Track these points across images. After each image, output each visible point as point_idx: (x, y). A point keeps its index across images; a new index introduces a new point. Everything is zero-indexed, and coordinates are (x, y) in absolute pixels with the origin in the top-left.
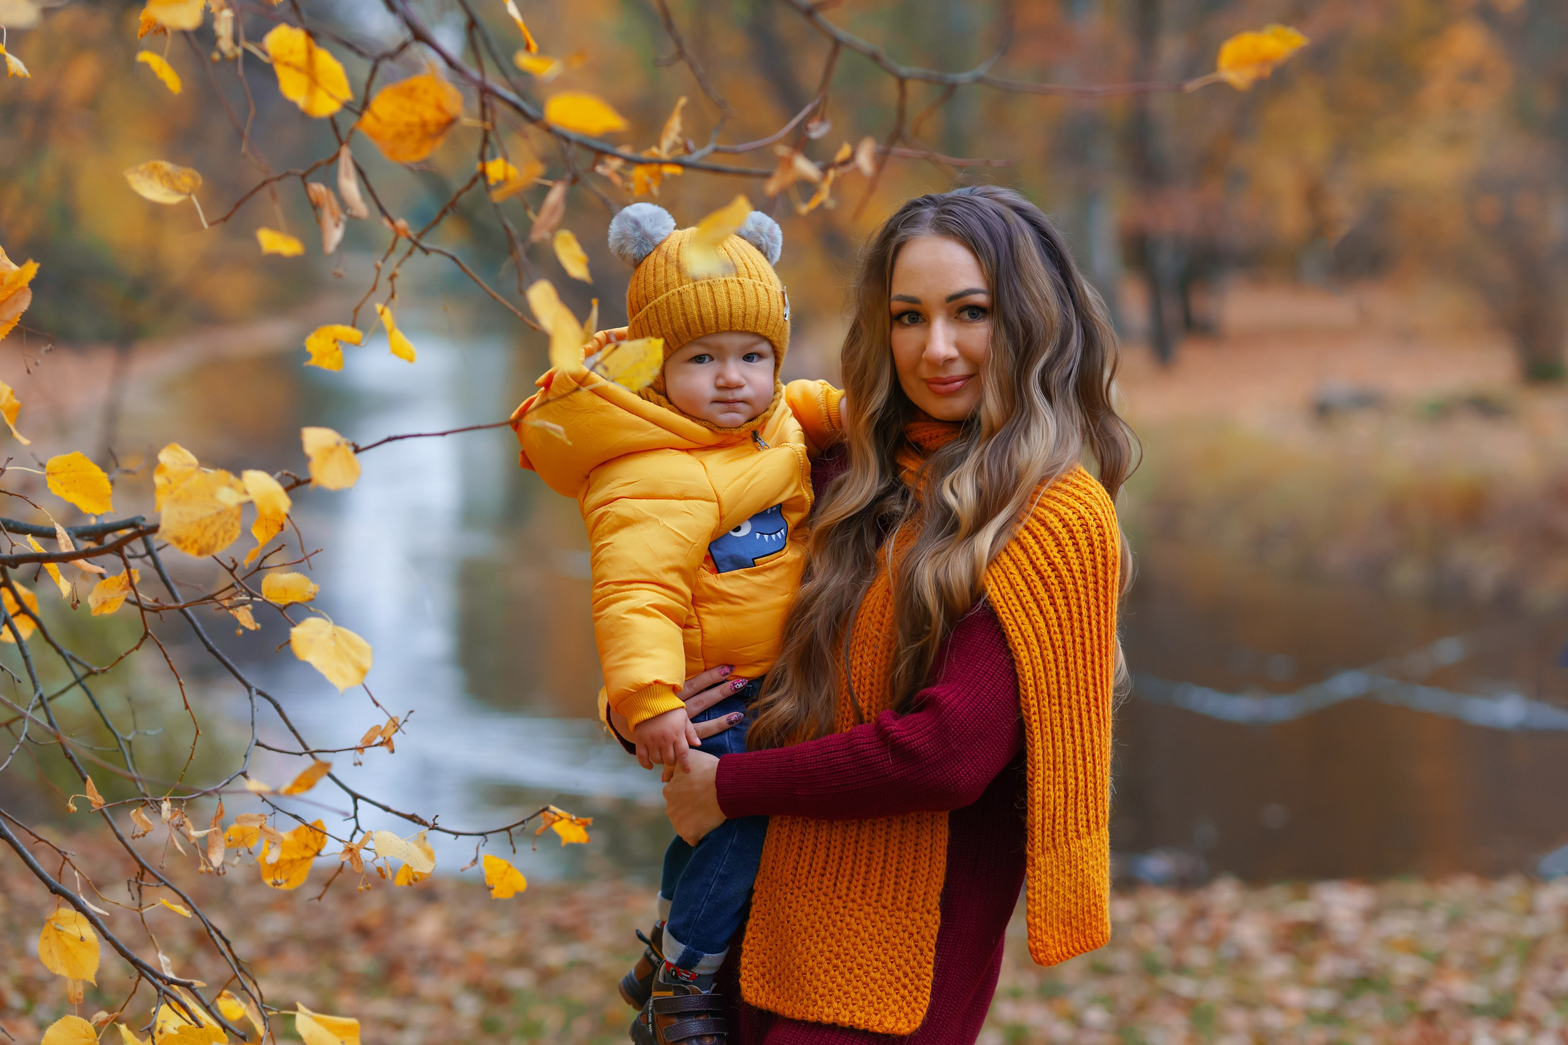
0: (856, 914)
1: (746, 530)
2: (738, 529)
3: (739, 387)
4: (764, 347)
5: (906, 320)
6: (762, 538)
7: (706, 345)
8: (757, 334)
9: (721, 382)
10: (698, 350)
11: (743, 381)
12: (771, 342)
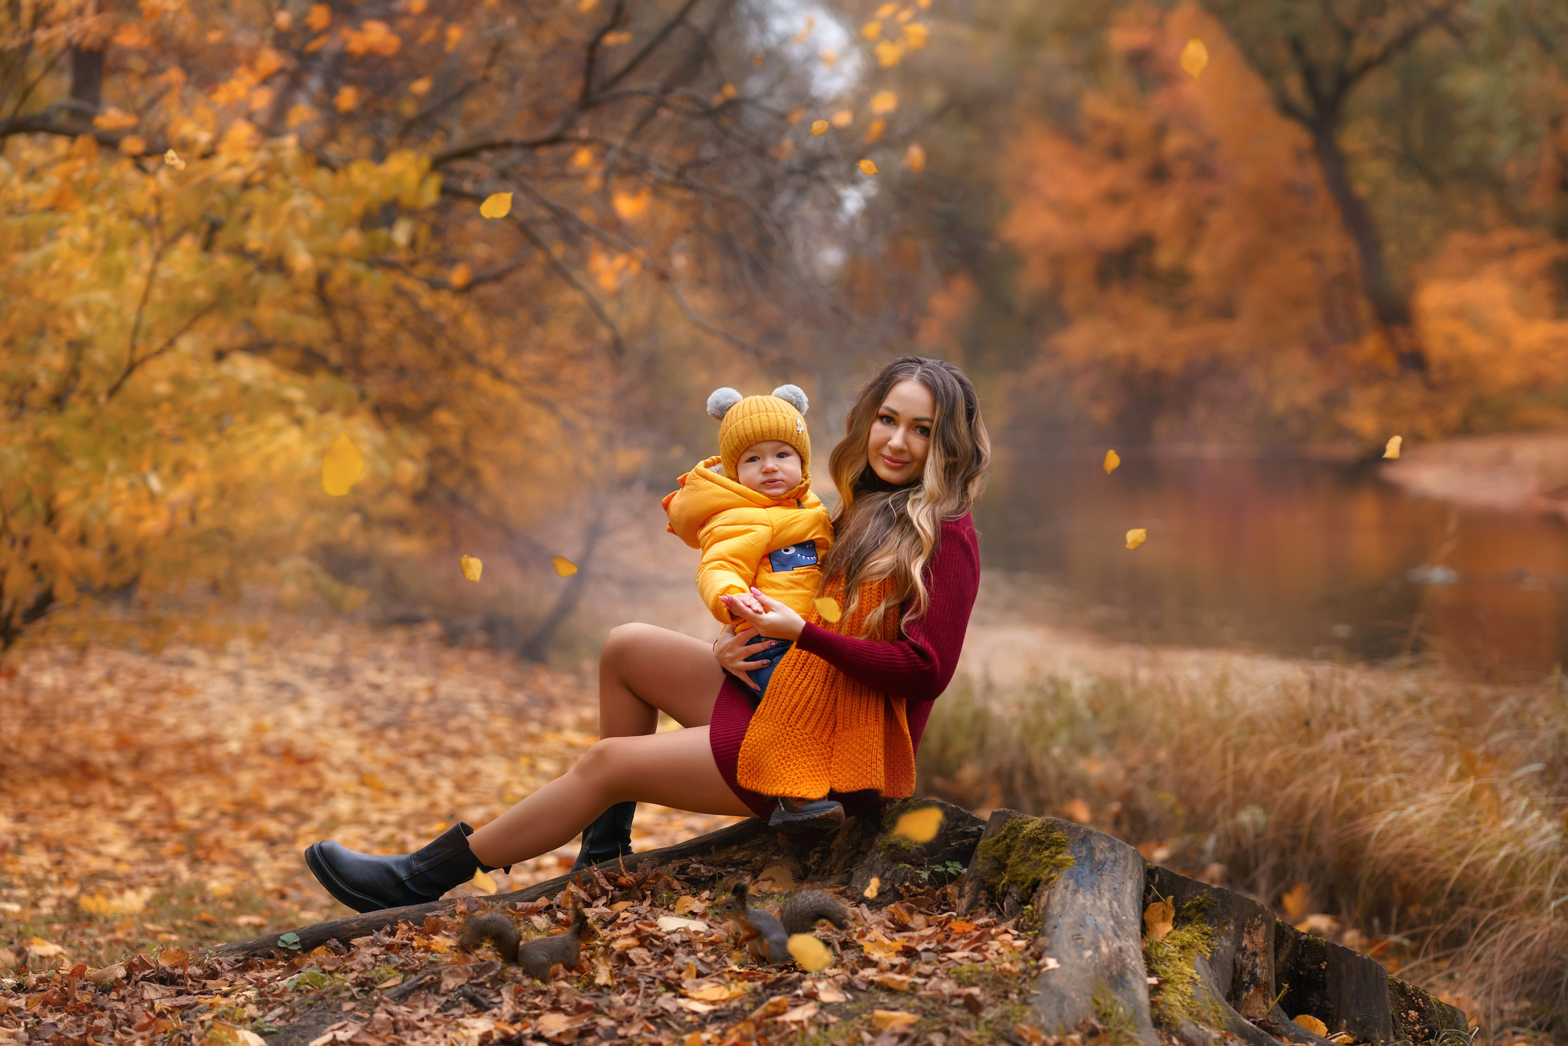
0: (799, 737)
1: (792, 551)
2: (787, 550)
3: (775, 471)
4: (787, 449)
5: (885, 420)
6: (801, 557)
7: (753, 451)
8: (780, 441)
9: (764, 470)
10: (749, 455)
11: (776, 468)
12: (791, 446)
